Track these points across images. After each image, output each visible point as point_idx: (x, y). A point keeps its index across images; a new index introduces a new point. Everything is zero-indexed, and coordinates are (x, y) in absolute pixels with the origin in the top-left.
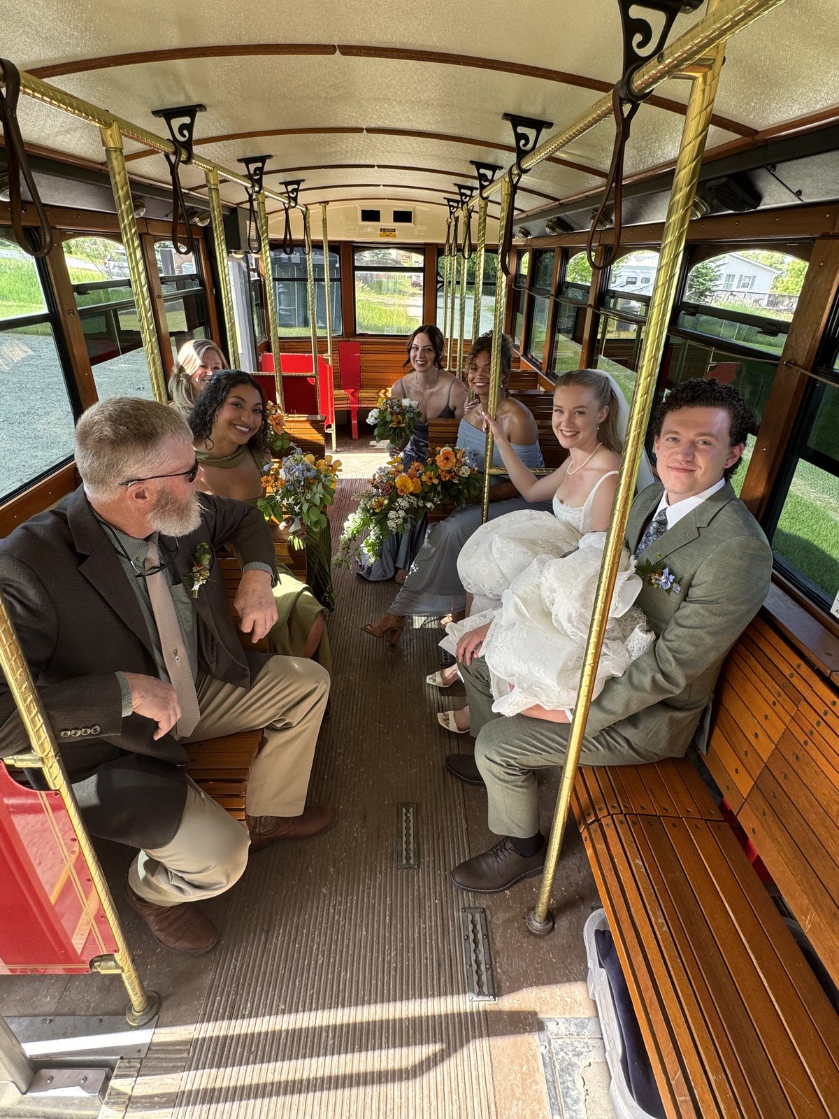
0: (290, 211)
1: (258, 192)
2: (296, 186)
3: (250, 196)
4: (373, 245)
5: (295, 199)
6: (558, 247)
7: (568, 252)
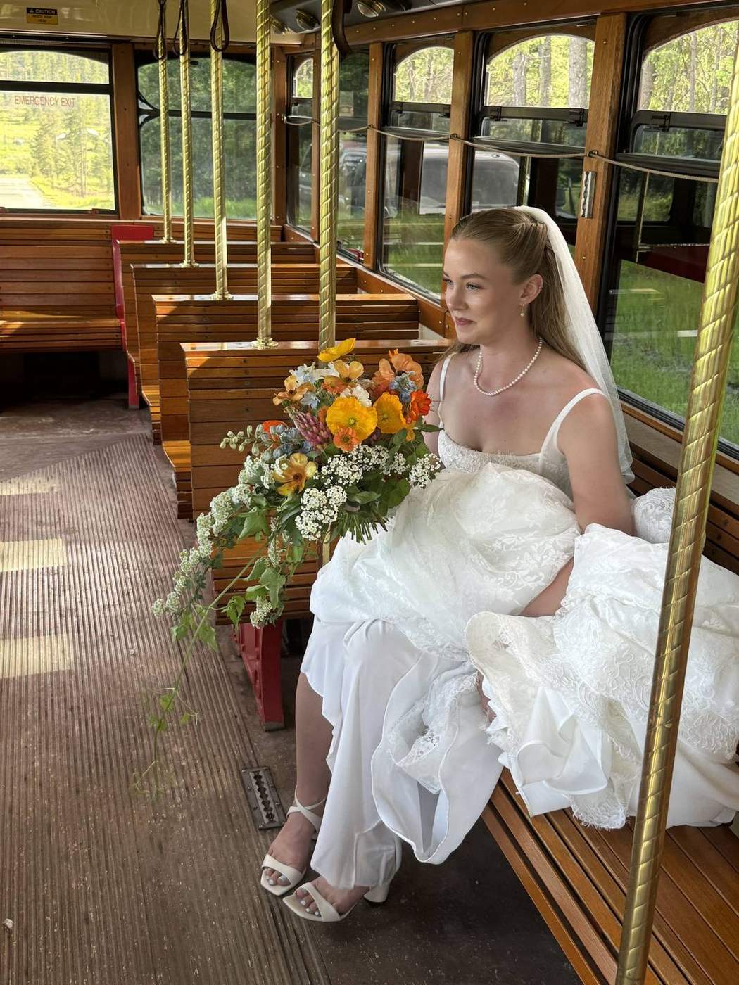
6: (375, 42)
7: (395, 50)
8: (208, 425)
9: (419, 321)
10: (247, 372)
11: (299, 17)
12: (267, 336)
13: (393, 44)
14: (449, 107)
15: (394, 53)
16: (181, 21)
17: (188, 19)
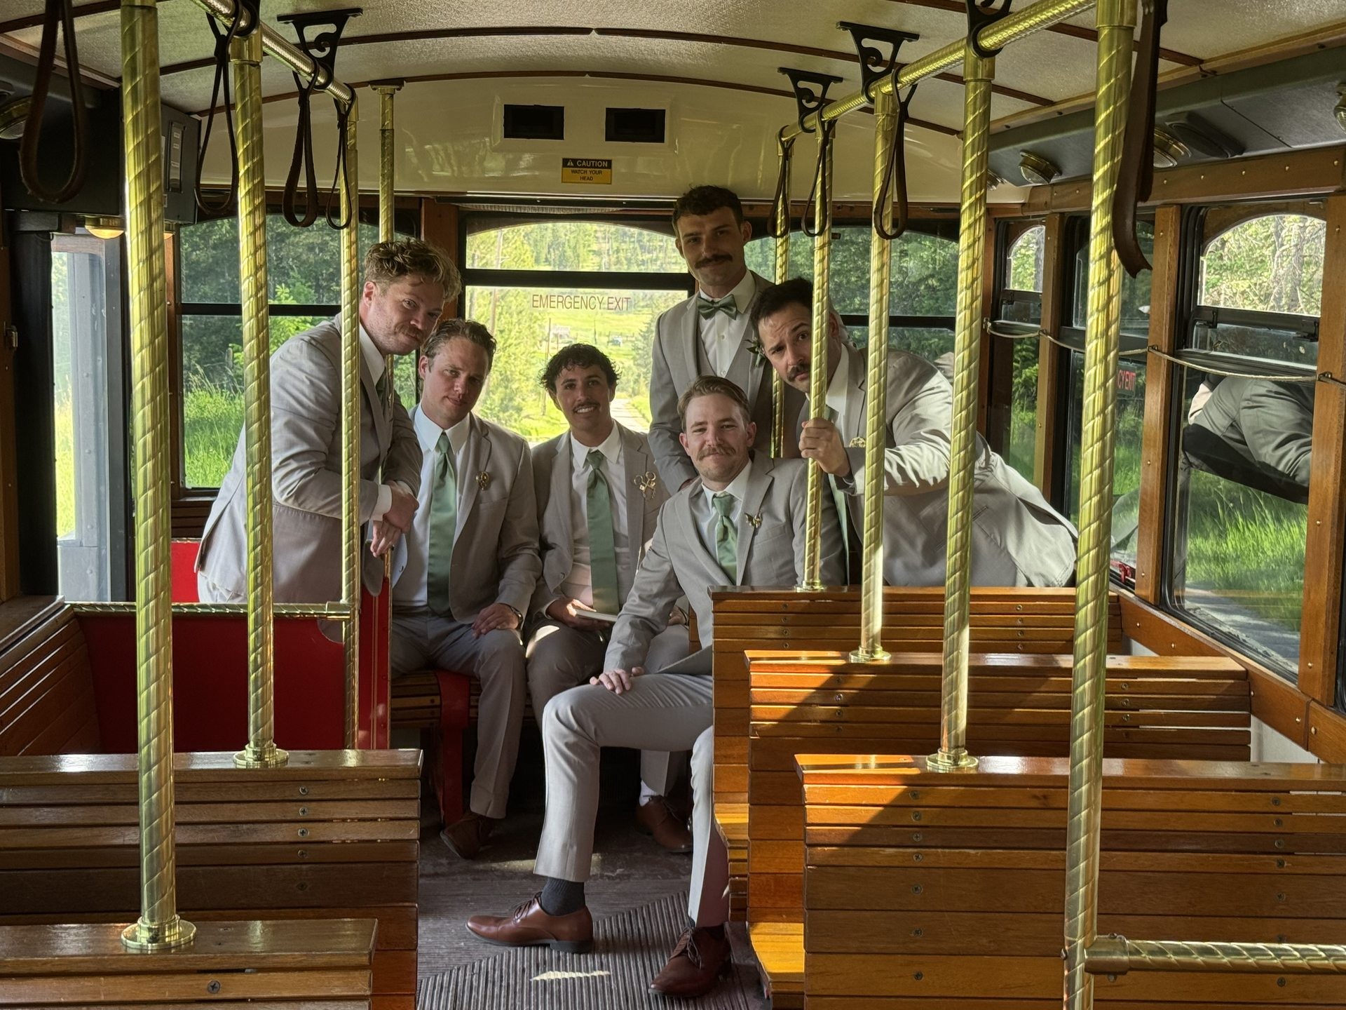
0: (312, 98)
1: (245, 33)
2: (331, 28)
3: (222, 42)
4: (529, 209)
5: (327, 65)
6: (1165, 205)
7: (1203, 218)
8: (841, 915)
9: (1251, 712)
10: (917, 815)
11: (1023, 164)
12: (957, 747)
13: (1200, 209)
14: (1316, 322)
15: (1202, 222)
16: (819, 179)
17: (831, 175)
